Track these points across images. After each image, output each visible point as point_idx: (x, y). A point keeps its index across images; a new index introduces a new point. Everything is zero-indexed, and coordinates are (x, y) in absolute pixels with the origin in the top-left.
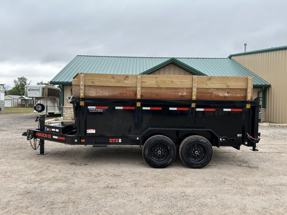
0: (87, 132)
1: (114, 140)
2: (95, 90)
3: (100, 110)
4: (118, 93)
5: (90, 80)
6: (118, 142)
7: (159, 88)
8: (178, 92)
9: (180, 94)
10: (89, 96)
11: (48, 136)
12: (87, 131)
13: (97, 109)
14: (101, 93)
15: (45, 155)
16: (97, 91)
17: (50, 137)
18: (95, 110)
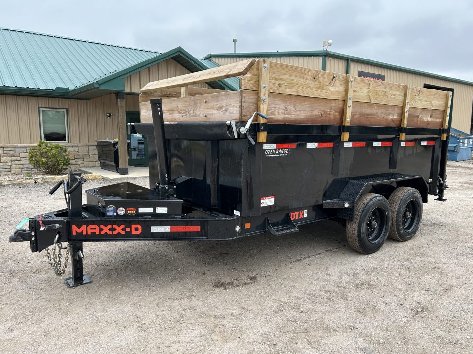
0: (261, 205)
1: (297, 213)
2: (283, 105)
3: (284, 153)
4: (317, 112)
5: (276, 79)
6: (302, 217)
7: (370, 104)
8: (389, 114)
9: (391, 117)
10: (272, 118)
11: (128, 229)
12: (262, 201)
13: (279, 150)
14: (292, 112)
15: (85, 286)
16: (286, 108)
17: (139, 232)
18: (276, 152)
